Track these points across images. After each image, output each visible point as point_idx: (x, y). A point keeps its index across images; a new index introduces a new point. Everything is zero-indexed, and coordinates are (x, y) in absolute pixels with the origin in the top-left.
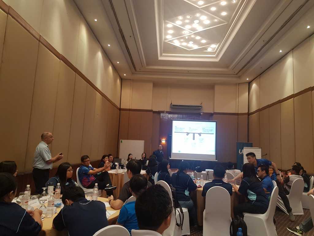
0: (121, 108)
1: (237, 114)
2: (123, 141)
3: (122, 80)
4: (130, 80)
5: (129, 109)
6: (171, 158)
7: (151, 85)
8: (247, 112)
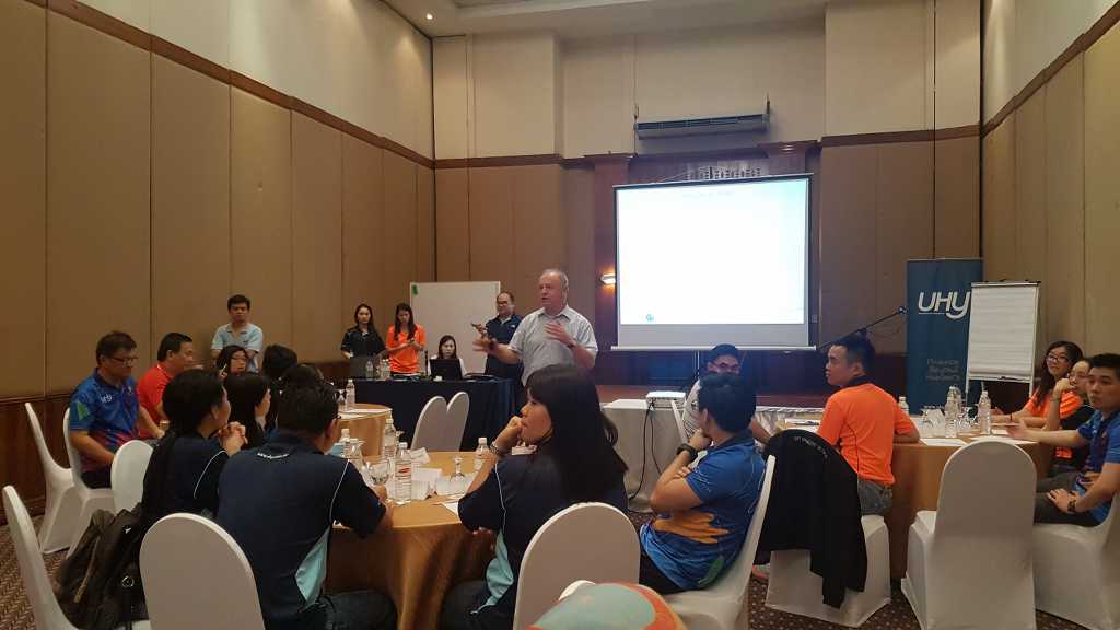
0: (437, 157)
1: (932, 135)
2: (420, 286)
3: (429, 40)
4: (464, 35)
5: (468, 159)
6: (616, 345)
7: (548, 47)
8: (975, 120)
